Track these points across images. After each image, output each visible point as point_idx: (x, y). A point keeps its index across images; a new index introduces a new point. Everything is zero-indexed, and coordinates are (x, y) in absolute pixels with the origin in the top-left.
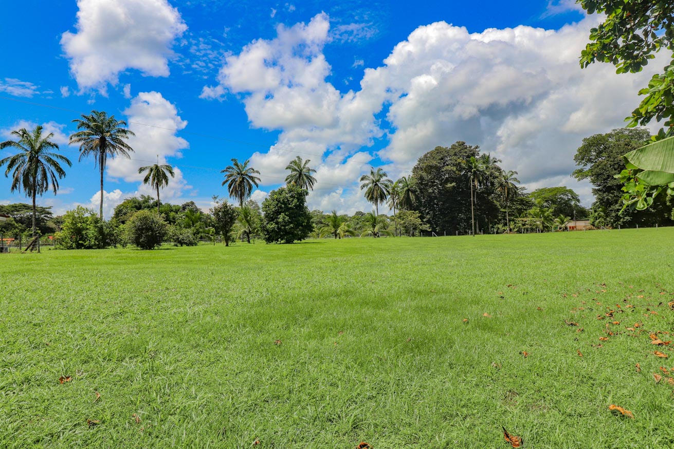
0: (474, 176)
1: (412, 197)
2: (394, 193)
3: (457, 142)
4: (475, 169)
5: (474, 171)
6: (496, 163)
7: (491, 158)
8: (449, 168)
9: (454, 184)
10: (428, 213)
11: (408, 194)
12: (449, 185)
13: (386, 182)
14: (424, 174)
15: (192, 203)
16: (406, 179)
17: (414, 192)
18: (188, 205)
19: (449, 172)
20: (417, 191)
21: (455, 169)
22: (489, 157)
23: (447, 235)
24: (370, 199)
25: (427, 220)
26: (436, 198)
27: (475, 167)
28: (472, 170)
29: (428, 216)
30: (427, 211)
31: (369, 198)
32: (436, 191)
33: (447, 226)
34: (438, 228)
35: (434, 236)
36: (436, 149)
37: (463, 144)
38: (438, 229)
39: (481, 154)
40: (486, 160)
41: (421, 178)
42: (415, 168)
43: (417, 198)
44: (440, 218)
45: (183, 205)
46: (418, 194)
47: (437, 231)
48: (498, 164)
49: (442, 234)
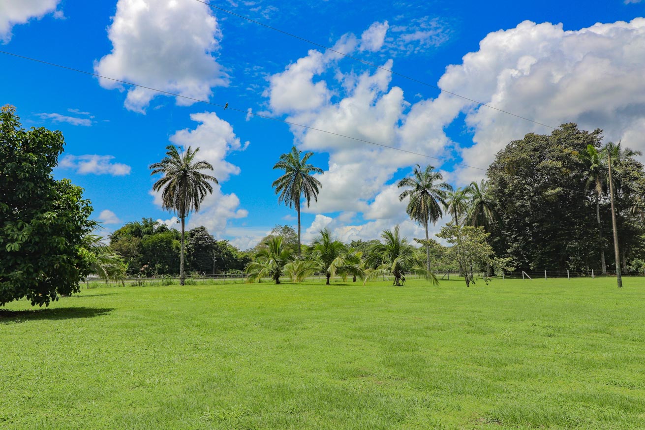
0: (595, 177)
1: (488, 214)
2: (457, 207)
3: (562, 125)
4: (596, 165)
5: (595, 168)
6: (633, 157)
7: (623, 149)
8: (548, 163)
9: (559, 189)
10: (515, 240)
11: (481, 209)
12: (550, 192)
13: (440, 188)
14: (507, 177)
15: (203, 229)
16: (476, 186)
17: (491, 206)
18: (197, 231)
19: (549, 171)
20: (495, 205)
21: (560, 164)
22: (618, 148)
23: (549, 276)
24: (414, 215)
25: (514, 251)
26: (527, 214)
27: (596, 162)
28: (592, 167)
29: (515, 245)
30: (512, 237)
31: (412, 214)
32: (528, 203)
33: (550, 262)
34: (531, 264)
35: (526, 277)
36: (527, 137)
37: (572, 127)
38: (532, 266)
39: (604, 143)
40: (613, 151)
41: (503, 184)
42: (492, 168)
43: (497, 216)
44: (536, 248)
45: (191, 231)
46: (499, 209)
47: (532, 268)
48: (636, 158)
49: (541, 275)
